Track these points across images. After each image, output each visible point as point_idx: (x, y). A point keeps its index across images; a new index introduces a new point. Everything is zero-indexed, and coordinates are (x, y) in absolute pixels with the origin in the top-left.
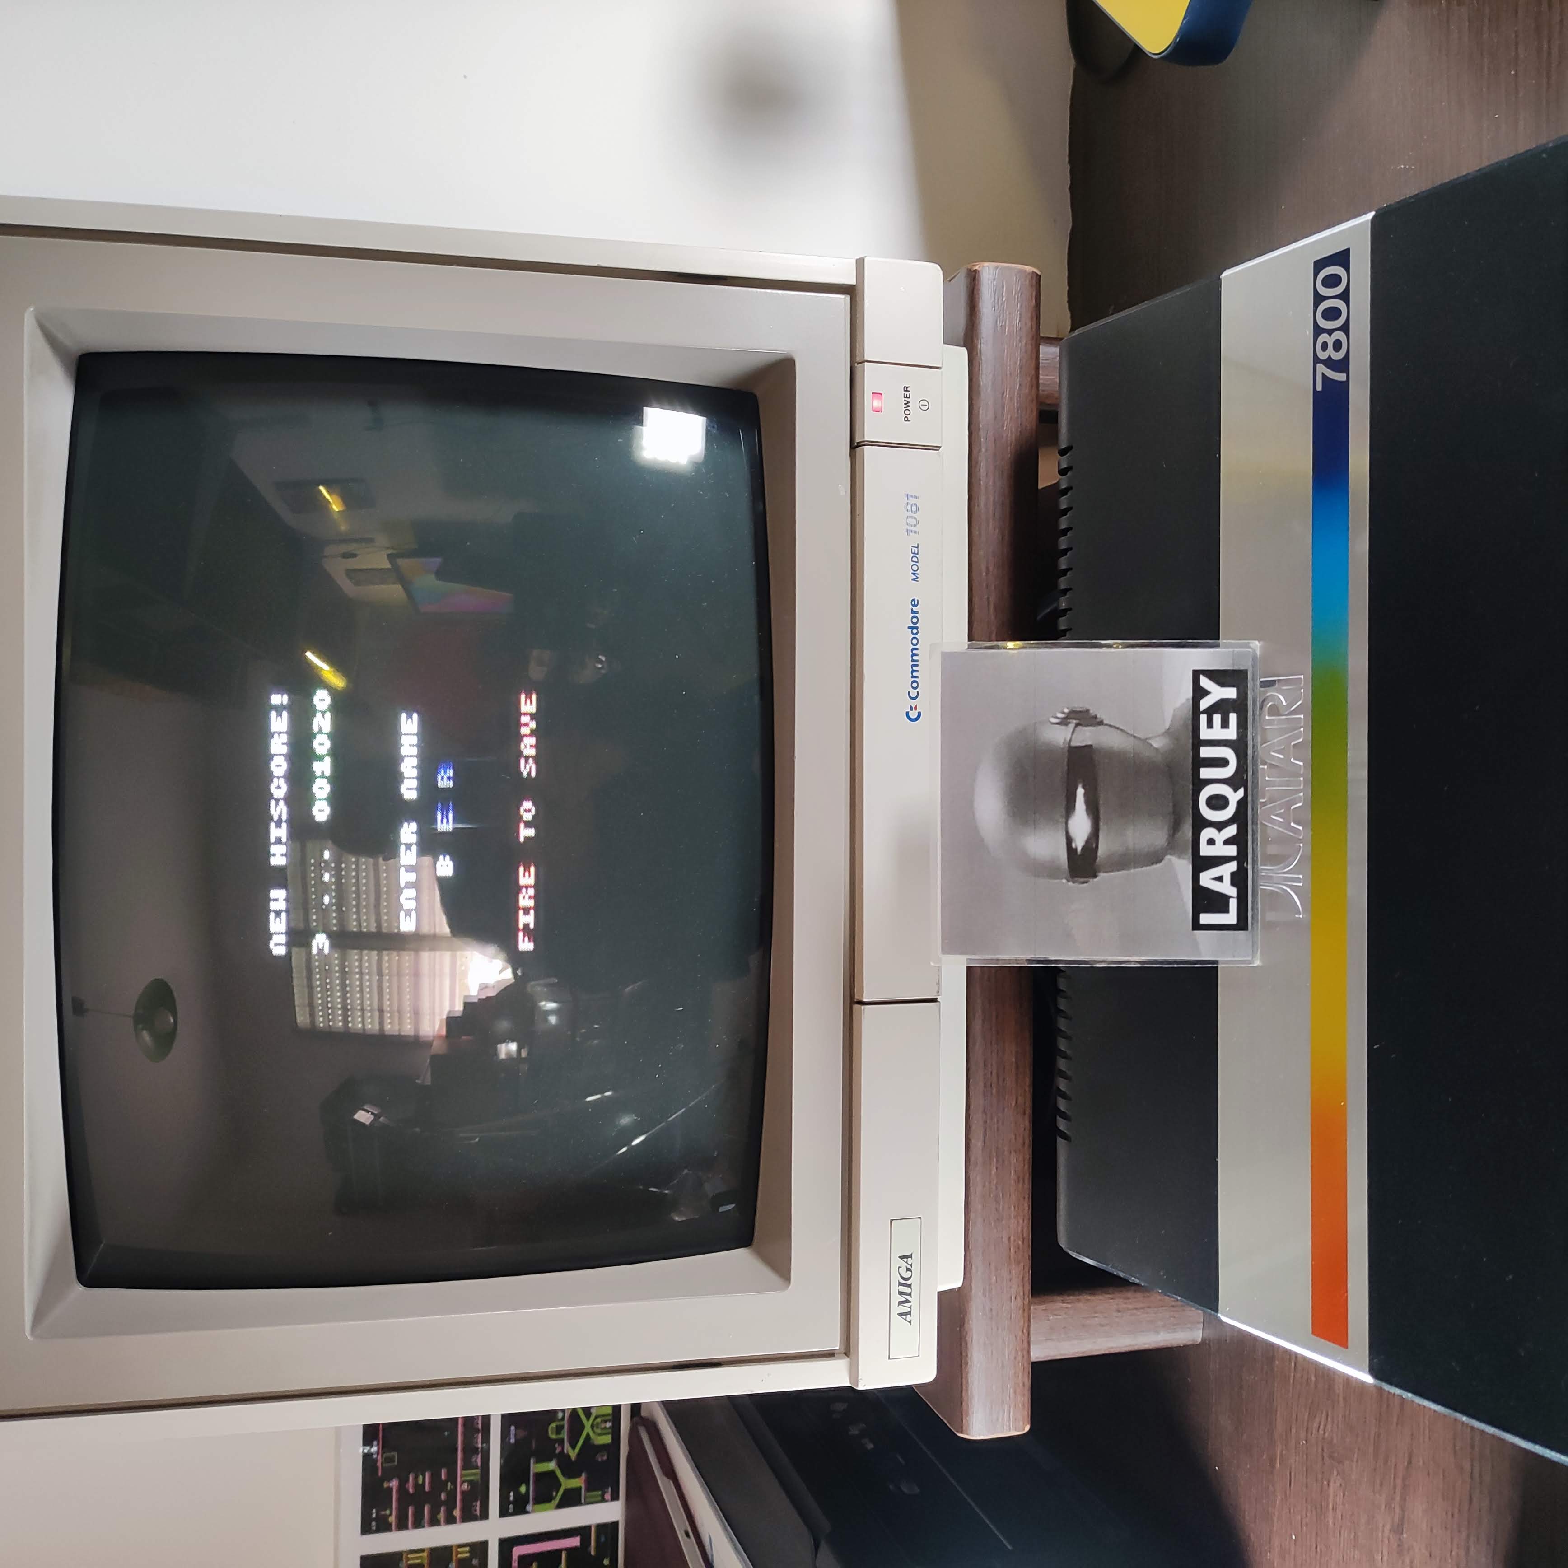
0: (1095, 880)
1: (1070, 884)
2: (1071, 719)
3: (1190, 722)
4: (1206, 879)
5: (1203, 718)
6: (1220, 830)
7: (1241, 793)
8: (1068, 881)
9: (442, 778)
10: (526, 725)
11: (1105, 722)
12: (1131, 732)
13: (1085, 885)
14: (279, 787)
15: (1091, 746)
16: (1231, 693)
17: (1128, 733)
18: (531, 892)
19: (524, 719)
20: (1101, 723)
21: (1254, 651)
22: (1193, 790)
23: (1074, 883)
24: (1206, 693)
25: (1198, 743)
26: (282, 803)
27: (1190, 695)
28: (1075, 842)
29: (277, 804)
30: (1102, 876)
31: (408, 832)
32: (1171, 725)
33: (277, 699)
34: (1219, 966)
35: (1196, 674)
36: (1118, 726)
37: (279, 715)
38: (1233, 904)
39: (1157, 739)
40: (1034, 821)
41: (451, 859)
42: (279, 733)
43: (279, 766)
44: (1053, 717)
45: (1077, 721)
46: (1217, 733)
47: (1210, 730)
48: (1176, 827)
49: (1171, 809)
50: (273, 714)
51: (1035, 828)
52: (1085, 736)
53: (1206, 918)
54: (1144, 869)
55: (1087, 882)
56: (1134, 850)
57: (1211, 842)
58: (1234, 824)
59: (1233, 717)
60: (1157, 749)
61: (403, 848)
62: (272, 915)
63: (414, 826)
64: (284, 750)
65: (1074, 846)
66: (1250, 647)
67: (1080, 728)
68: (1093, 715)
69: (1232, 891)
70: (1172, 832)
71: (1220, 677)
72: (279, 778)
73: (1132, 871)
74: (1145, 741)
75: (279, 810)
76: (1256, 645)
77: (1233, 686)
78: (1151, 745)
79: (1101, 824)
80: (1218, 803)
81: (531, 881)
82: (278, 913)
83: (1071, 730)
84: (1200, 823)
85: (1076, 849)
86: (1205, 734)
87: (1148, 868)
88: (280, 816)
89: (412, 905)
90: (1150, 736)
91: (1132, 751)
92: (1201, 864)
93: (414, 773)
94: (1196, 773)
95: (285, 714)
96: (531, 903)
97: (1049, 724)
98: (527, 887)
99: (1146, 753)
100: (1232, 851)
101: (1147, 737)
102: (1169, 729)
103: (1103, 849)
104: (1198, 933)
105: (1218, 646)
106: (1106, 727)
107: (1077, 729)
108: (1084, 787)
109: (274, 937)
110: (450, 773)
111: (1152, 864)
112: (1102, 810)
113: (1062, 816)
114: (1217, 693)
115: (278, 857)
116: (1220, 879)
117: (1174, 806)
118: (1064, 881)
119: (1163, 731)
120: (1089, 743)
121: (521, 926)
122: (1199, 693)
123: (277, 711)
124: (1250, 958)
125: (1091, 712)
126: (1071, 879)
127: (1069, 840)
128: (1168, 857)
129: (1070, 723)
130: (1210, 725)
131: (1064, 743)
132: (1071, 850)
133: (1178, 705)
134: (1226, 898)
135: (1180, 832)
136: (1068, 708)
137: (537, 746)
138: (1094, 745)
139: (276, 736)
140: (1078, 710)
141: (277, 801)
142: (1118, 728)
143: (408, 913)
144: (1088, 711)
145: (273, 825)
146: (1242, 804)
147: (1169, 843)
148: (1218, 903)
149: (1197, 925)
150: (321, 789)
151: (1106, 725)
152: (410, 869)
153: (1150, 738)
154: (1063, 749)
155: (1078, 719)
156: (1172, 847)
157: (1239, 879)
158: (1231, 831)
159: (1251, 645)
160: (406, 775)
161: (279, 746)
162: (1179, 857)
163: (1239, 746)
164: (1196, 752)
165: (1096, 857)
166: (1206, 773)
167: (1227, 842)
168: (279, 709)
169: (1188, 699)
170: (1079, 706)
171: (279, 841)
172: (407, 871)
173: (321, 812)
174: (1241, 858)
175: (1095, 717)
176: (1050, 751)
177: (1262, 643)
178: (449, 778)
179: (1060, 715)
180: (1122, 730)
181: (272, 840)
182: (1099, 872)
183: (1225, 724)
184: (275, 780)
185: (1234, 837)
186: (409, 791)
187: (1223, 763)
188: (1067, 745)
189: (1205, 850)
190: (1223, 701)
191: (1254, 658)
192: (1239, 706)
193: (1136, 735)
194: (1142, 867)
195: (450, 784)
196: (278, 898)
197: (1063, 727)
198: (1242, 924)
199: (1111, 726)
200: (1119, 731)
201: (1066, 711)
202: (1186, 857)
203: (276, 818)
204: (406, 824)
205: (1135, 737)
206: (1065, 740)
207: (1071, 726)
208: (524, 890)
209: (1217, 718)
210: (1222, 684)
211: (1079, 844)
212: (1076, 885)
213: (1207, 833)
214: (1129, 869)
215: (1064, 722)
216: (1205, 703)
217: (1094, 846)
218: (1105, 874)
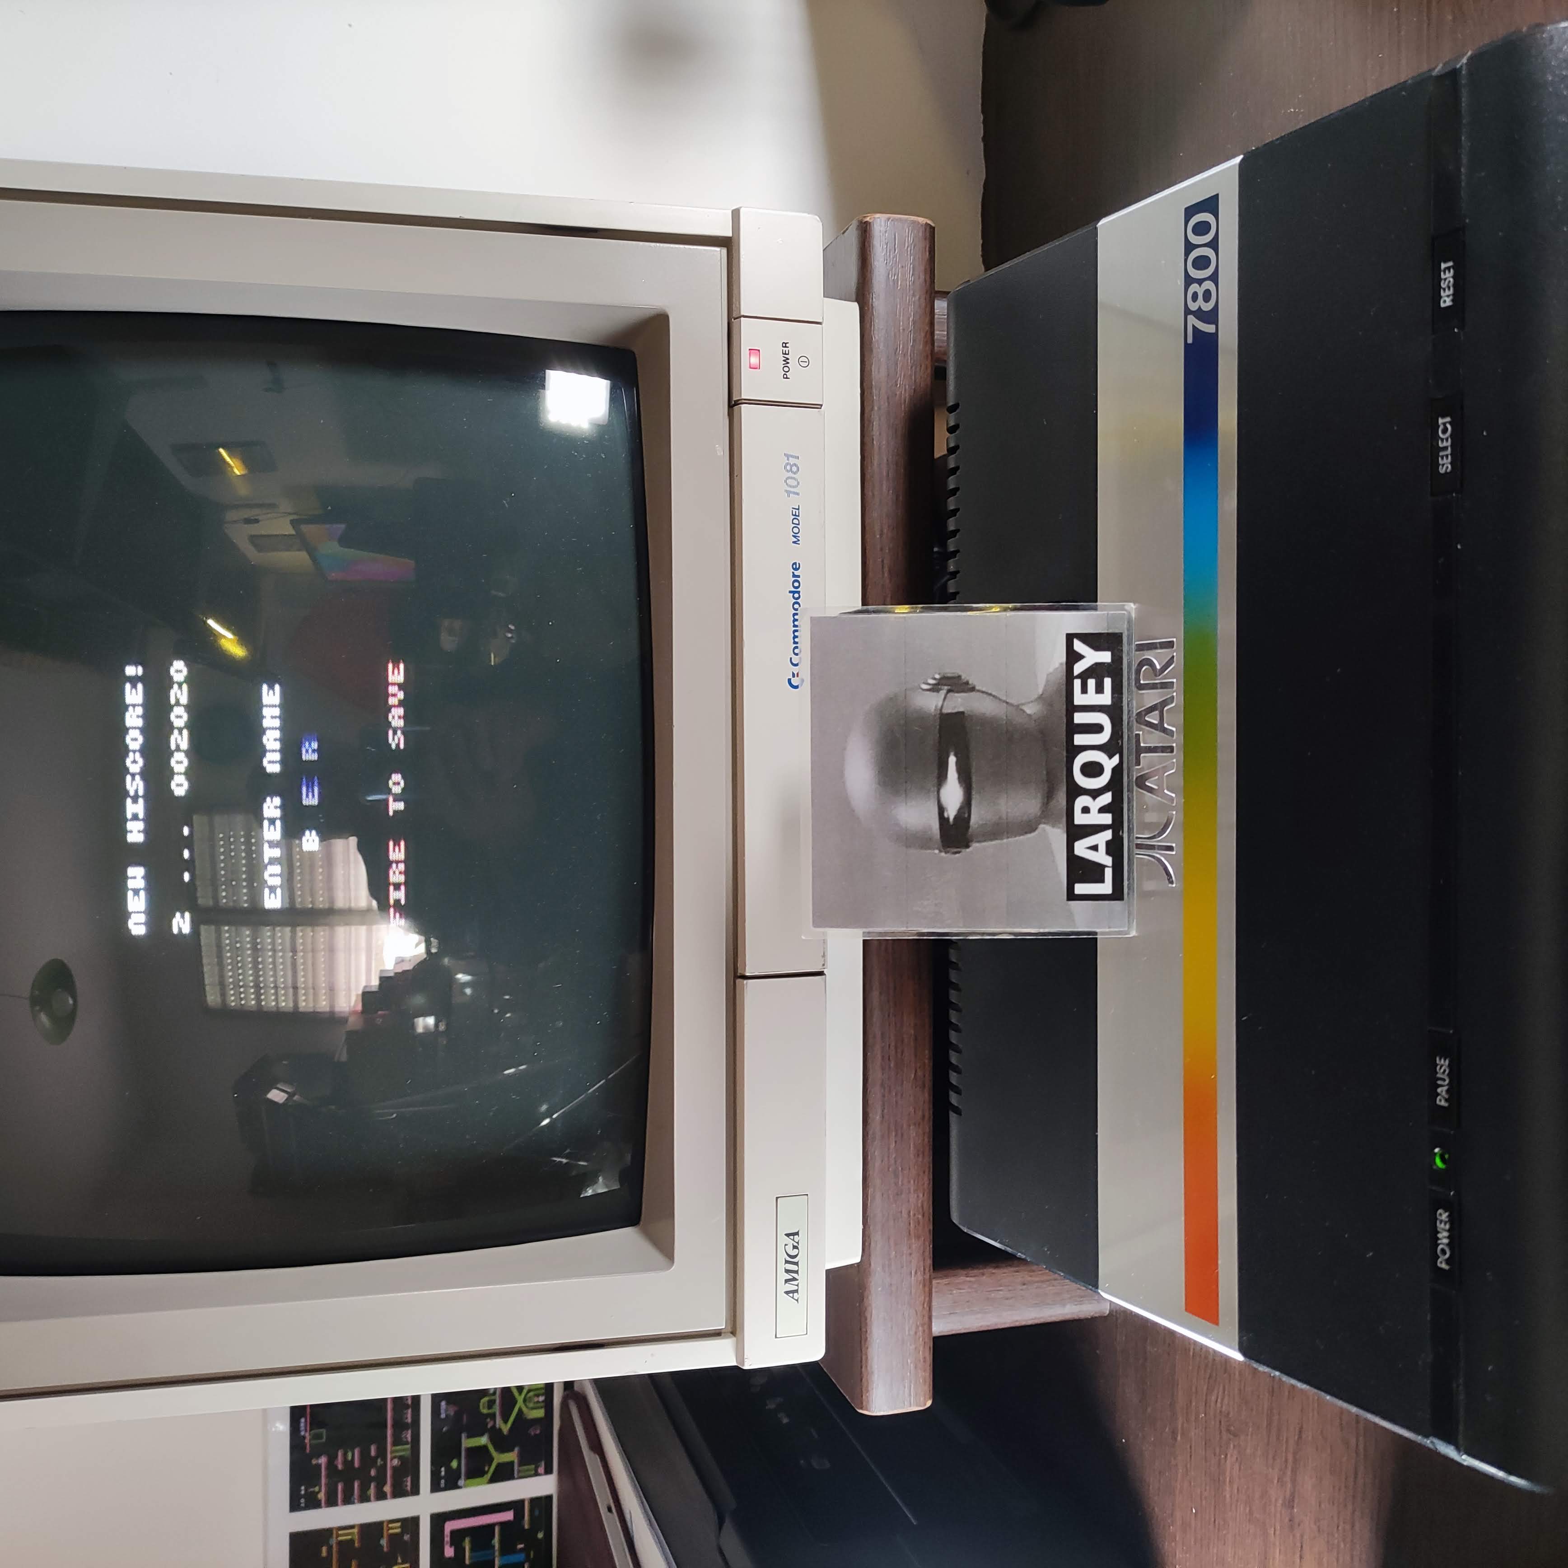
0: (968, 850)
1: (943, 854)
2: (942, 685)
3: (1064, 687)
4: (1081, 848)
5: (1077, 683)
6: (1094, 798)
7: (1116, 760)
8: (940, 851)
9: (307, 751)
10: (394, 695)
11: (977, 688)
12: (1004, 698)
13: (957, 855)
14: (135, 762)
15: (963, 713)
16: (1105, 657)
17: (1000, 700)
18: (402, 867)
19: (392, 689)
20: (973, 689)
21: (1129, 613)
22: (1067, 757)
23: (946, 853)
24: (1080, 657)
25: (1072, 709)
26: (138, 777)
27: (1064, 659)
28: (947, 811)
29: (133, 779)
30: (975, 846)
31: (272, 807)
32: (1044, 691)
33: (131, 670)
34: (1098, 937)
35: (1070, 638)
36: (990, 692)
37: (134, 686)
38: (1108, 873)
39: (1030, 705)
40: (906, 791)
41: (318, 834)
42: (134, 706)
43: (134, 740)
44: (924, 683)
45: (949, 687)
46: (1092, 698)
47: (1084, 695)
48: (1049, 795)
49: (1044, 777)
50: (128, 686)
51: (906, 796)
52: (957, 703)
53: (1081, 889)
54: (1017, 838)
55: (959, 852)
56: (1007, 819)
57: (1086, 810)
58: (1109, 791)
59: (1108, 682)
60: (1030, 715)
61: (266, 823)
62: (130, 894)
63: (277, 801)
64: (140, 723)
65: (946, 815)
66: (1126, 610)
67: (950, 694)
68: (965, 680)
69: (1107, 861)
70: (1046, 800)
71: (1094, 641)
72: (134, 752)
73: (1005, 841)
74: (1018, 707)
75: (135, 785)
76: (1131, 607)
77: (1109, 651)
78: (1024, 712)
79: (974, 793)
80: (1093, 769)
81: (402, 856)
82: (136, 892)
83: (943, 697)
84: (1075, 791)
85: (948, 819)
86: (1079, 699)
87: (1022, 837)
88: (136, 791)
89: (276, 881)
90: (1023, 702)
91: (1005, 718)
92: (1075, 833)
93: (277, 745)
94: (1070, 739)
95: (140, 686)
96: (402, 878)
97: (920, 690)
98: (397, 862)
99: (1019, 720)
100: (1107, 819)
101: (1020, 703)
102: (1042, 695)
103: (976, 818)
104: (1073, 903)
105: (1095, 609)
106: (978, 693)
107: (948, 695)
108: (956, 755)
109: (133, 915)
110: (315, 745)
111: (1026, 833)
112: (974, 779)
113: (934, 786)
114: (1091, 657)
115: (135, 833)
116: (1095, 848)
117: (1048, 773)
118: (937, 851)
119: (1036, 696)
120: (961, 710)
121: (392, 902)
122: (1073, 657)
123: (131, 682)
124: (1126, 929)
125: (963, 677)
126: (942, 850)
127: (941, 810)
128: (1042, 826)
129: (941, 689)
130: (1084, 690)
131: (935, 710)
132: (942, 819)
133: (1051, 670)
134: (1102, 867)
135: (1054, 801)
136: (939, 674)
137: (405, 717)
138: (966, 712)
139: (131, 708)
140: (949, 675)
141: (133, 775)
142: (990, 694)
143: (272, 889)
144: (959, 677)
145: (129, 801)
146: (1117, 771)
147: (1043, 811)
148: (1094, 873)
149: (1071, 896)
150: (179, 763)
151: (978, 691)
152: (272, 844)
153: (1023, 704)
154: (935, 715)
155: (949, 685)
156: (1046, 815)
157: (1114, 848)
158: (1106, 799)
159: (1126, 607)
160: (268, 748)
161: (134, 719)
162: (1053, 827)
163: (1114, 711)
164: (1070, 718)
165: (968, 827)
166: (1080, 739)
167: (1102, 810)
168: (134, 680)
169: (1061, 664)
170: (950, 671)
171: (135, 817)
172: (270, 847)
173: (180, 786)
174: (1116, 826)
175: (967, 683)
176: (921, 718)
177: (1137, 605)
178: (314, 751)
179: (933, 682)
180: (994, 696)
181: (129, 816)
182: (972, 841)
183: (1100, 689)
184: (131, 754)
185: (1109, 804)
186: (272, 764)
187: (1097, 729)
188: (939, 712)
189: (1080, 819)
190: (1097, 666)
191: (1129, 621)
192: (1114, 670)
193: (1007, 701)
194: (1015, 837)
195: (315, 757)
196: (136, 876)
197: (935, 694)
198: (1117, 894)
199: (983, 692)
200: (991, 697)
201: (937, 676)
202: (1061, 825)
203: (132, 793)
204: (268, 799)
205: (1007, 703)
206: (936, 707)
207: (943, 693)
208: (394, 865)
209: (1091, 683)
210: (1097, 648)
211: (951, 813)
212: (948, 855)
213: (1082, 801)
214: (1002, 839)
215: (935, 689)
216: (1079, 668)
217: (966, 815)
218: (977, 845)
